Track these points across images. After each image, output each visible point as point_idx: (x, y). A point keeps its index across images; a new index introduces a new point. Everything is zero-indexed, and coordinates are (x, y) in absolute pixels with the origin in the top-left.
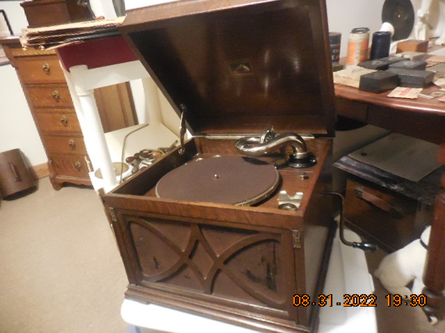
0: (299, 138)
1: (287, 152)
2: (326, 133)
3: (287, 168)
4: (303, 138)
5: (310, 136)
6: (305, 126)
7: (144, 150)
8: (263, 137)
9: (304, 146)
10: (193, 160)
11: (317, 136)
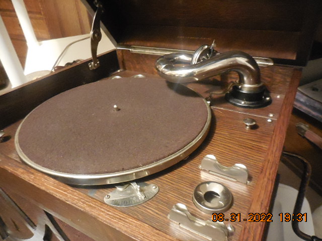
0: (252, 62)
1: (229, 81)
2: (294, 58)
3: (226, 105)
4: (258, 62)
5: (266, 61)
6: (262, 44)
7: (78, 60)
8: (197, 55)
9: (257, 75)
10: (110, 78)
11: (277, 61)
